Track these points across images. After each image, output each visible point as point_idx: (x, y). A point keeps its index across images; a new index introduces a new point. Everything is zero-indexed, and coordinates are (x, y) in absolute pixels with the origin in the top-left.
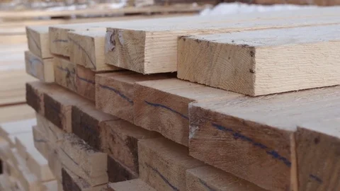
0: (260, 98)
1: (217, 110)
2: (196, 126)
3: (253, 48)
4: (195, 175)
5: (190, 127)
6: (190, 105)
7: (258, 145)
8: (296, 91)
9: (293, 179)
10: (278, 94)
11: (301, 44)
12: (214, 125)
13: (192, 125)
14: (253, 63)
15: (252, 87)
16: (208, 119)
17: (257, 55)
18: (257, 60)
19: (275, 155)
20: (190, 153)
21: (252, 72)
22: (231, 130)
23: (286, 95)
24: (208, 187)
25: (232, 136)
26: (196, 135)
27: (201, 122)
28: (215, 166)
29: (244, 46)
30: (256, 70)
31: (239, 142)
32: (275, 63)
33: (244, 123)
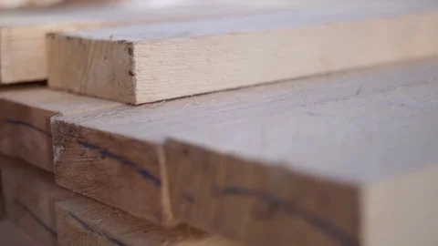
0: (142, 107)
1: (82, 124)
2: (60, 145)
3: (131, 44)
4: (66, 208)
5: (54, 147)
6: (53, 119)
7: (126, 163)
8: (190, 96)
9: (166, 201)
10: (167, 100)
11: (195, 38)
12: (79, 142)
13: (56, 144)
14: (132, 63)
15: (133, 94)
16: (73, 135)
17: (136, 52)
18: (136, 59)
19: (145, 174)
20: (57, 180)
21: (131, 74)
22: (98, 147)
23: (177, 102)
24: (81, 222)
25: (100, 155)
26: (61, 157)
27: (65, 140)
28: (85, 194)
29: (122, 42)
30: (136, 72)
31: (107, 162)
32: (161, 62)
33: (110, 137)
